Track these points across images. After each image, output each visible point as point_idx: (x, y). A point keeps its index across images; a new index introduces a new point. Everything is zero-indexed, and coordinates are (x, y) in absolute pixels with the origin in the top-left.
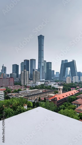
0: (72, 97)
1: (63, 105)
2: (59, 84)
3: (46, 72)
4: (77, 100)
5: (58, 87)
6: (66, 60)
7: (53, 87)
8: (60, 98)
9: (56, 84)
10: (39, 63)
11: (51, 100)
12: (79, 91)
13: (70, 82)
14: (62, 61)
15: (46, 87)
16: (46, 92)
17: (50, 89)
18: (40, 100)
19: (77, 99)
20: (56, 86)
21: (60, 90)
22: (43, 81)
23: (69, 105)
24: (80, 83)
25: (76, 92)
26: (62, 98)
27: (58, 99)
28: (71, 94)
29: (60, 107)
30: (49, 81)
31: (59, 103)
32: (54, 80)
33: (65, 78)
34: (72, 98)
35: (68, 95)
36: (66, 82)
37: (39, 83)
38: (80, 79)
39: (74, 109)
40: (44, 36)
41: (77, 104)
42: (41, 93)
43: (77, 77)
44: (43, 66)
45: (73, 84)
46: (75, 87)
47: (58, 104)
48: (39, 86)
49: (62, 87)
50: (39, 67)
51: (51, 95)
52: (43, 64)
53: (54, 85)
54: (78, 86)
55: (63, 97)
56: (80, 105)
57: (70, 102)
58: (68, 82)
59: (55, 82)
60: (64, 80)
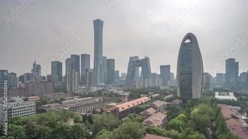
0: (141, 106)
1: (128, 117)
2: (124, 90)
3: (106, 73)
4: (147, 110)
5: (122, 94)
6: (137, 57)
7: (116, 94)
8: (123, 108)
9: (120, 90)
10: (95, 59)
11: (111, 111)
12: (151, 98)
13: (141, 87)
14: (131, 58)
15: (105, 94)
16: (105, 101)
17: (111, 96)
18: (94, 112)
19: (147, 108)
20: (121, 93)
21: (124, 97)
22: (102, 86)
23: (135, 116)
24: (154, 88)
25: (147, 100)
26: (126, 108)
27: (121, 110)
28: (140, 103)
29: (123, 119)
30: (110, 86)
31: (122, 115)
32: (119, 84)
33: (135, 82)
34: (140, 108)
35: (136, 104)
36: (135, 87)
37: (95, 89)
38: (154, 82)
39: (141, 121)
40: (103, 22)
41: (147, 115)
42: (97, 103)
43: (151, 80)
44: (101, 65)
45: (144, 90)
46: (146, 93)
47: (120, 116)
48: (95, 92)
49: (127, 94)
50: (96, 66)
51: (111, 104)
52: (101, 62)
53: (118, 90)
54: (151, 92)
55: (129, 106)
56: (150, 116)
57: (137, 113)
58: (137, 87)
59: (120, 86)
60: (133, 84)
